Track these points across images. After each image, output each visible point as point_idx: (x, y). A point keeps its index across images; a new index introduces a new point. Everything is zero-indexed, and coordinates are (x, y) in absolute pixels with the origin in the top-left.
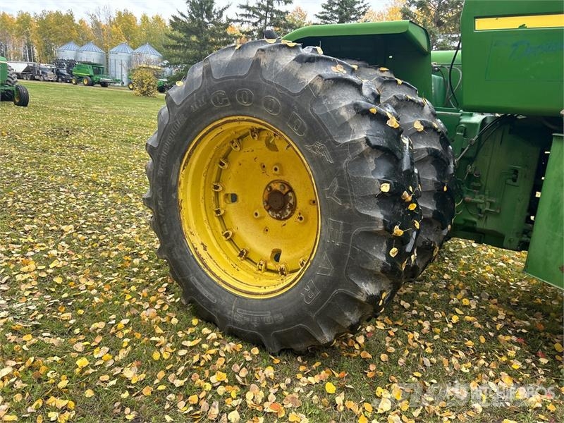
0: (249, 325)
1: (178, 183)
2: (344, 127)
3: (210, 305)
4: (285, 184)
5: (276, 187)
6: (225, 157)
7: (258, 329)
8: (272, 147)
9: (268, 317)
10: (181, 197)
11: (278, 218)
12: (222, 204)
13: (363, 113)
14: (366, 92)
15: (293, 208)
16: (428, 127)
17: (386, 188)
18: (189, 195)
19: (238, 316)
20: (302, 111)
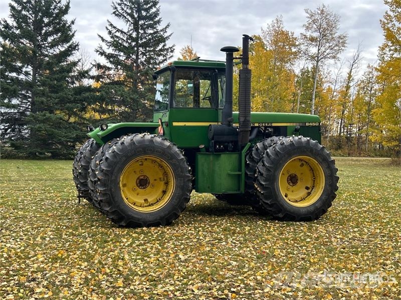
2: (179, 155)
3: (139, 219)
7: (160, 219)
15: (149, 183)
20: (168, 152)
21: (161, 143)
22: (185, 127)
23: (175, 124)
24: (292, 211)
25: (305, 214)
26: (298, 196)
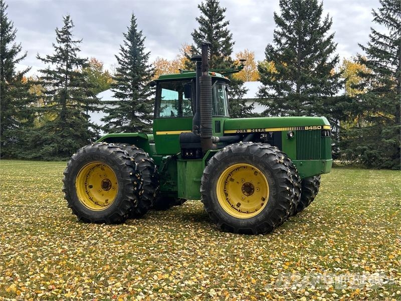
0: (101, 218)
1: (75, 183)
2: (121, 162)
3: (88, 216)
4: (107, 179)
5: (105, 181)
6: (88, 174)
7: (104, 218)
8: (103, 169)
9: (106, 214)
10: (76, 186)
11: (107, 190)
12: (88, 189)
13: (124, 158)
14: (125, 154)
15: (111, 186)
16: (146, 160)
17: (131, 174)
18: (78, 186)
19: (97, 216)
20: (111, 159)
21: (106, 151)
22: (167, 135)
23: (158, 133)
24: (229, 221)
25: (244, 227)
26: (252, 207)
